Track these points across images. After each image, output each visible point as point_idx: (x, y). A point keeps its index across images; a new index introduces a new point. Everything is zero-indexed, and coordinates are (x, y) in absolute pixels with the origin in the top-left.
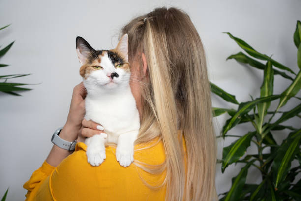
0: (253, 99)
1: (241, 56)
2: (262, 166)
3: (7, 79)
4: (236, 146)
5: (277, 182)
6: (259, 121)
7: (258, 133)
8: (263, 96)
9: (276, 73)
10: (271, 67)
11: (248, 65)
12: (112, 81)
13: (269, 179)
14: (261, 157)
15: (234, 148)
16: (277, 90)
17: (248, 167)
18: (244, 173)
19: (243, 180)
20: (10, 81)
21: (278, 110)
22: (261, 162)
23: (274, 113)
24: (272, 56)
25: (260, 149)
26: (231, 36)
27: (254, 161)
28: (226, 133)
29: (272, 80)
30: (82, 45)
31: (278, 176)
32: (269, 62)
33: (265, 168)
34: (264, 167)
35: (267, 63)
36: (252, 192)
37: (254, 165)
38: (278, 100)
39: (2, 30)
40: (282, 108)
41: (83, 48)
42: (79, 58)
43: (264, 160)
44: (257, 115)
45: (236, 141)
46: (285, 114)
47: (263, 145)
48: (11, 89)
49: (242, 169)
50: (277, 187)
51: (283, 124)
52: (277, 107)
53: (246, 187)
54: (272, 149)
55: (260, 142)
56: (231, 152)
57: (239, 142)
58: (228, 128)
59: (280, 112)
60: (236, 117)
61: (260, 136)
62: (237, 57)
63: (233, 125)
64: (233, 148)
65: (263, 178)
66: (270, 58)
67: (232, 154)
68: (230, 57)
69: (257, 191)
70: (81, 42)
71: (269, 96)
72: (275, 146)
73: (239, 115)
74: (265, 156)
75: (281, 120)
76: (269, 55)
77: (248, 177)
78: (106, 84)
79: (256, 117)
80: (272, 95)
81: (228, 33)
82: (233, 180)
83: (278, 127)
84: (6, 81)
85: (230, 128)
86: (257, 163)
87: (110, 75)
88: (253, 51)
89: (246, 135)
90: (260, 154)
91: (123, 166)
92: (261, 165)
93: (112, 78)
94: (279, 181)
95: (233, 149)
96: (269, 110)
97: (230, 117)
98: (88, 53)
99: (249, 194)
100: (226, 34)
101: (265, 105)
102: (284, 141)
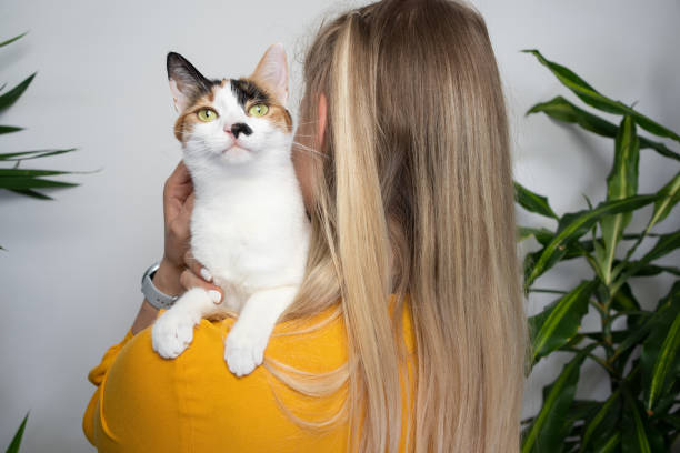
0: (590, 206)
1: (560, 107)
2: (612, 359)
3: (19, 160)
4: (556, 315)
5: (652, 396)
6: (605, 256)
7: (604, 283)
8: (614, 198)
9: (645, 144)
10: (634, 130)
11: (577, 126)
12: (236, 144)
13: (629, 387)
14: (608, 339)
15: (553, 318)
16: (646, 186)
17: (580, 360)
18: (571, 375)
19: (569, 391)
20: (27, 164)
21: (649, 231)
22: (609, 349)
23: (639, 238)
24: (634, 104)
25: (607, 321)
26: (542, 59)
27: (592, 347)
28: (532, 282)
29: (634, 161)
30: (179, 70)
31: (654, 382)
32: (628, 118)
33: (617, 363)
34: (614, 362)
35: (623, 123)
36: (588, 420)
37: (592, 356)
38: (650, 207)
39: (5, 47)
40: (658, 225)
41: (181, 78)
42: (175, 101)
43: (615, 346)
44: (601, 242)
45: (556, 303)
46: (664, 238)
47: (613, 312)
48: (29, 185)
49: (566, 366)
50: (653, 408)
51: (659, 262)
52: (646, 223)
53: (575, 407)
54: (631, 321)
55: (607, 303)
56: (546, 328)
57: (563, 305)
58: (536, 271)
59: (652, 235)
60: (553, 247)
61: (608, 290)
62: (551, 107)
63: (548, 265)
64: (550, 317)
65: (614, 387)
66: (631, 109)
67: (549, 333)
68: (535, 110)
69: (600, 417)
70: (177, 63)
71: (628, 198)
72: (635, 312)
73: (560, 241)
74: (618, 336)
75: (656, 253)
76: (628, 103)
77: (580, 384)
78: (224, 152)
79: (596, 246)
80: (636, 196)
81: (536, 52)
82: (546, 391)
83: (646, 269)
84: (18, 164)
85: (541, 273)
86: (600, 351)
87: (229, 128)
88: (591, 94)
89: (578, 288)
90: (607, 331)
91: (235, 375)
92: (608, 357)
93: (237, 137)
94: (655, 395)
95: (551, 322)
96: (629, 230)
97: (540, 247)
98: (191, 86)
99: (580, 423)
100: (530, 54)
101: (618, 218)
102: (662, 302)
